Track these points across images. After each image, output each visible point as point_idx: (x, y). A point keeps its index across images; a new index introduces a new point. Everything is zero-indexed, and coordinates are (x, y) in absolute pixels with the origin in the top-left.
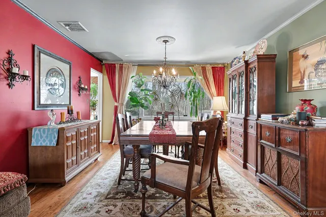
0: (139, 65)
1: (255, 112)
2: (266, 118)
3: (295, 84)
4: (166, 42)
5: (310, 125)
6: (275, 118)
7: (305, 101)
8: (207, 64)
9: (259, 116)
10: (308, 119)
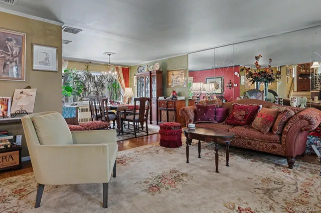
0: (69, 61)
1: (155, 96)
2: (161, 98)
3: (169, 84)
4: (109, 55)
5: (177, 99)
6: (165, 98)
7: (174, 91)
8: (119, 65)
9: (158, 98)
10: (175, 97)
